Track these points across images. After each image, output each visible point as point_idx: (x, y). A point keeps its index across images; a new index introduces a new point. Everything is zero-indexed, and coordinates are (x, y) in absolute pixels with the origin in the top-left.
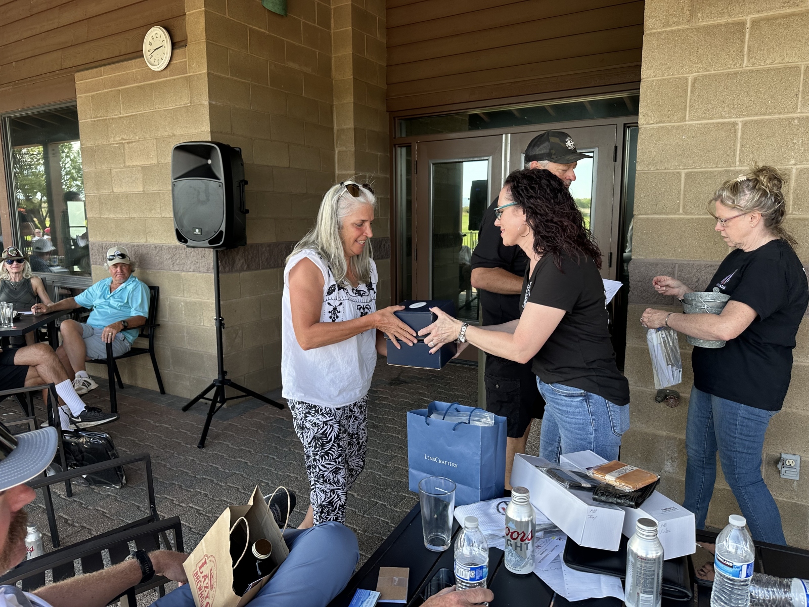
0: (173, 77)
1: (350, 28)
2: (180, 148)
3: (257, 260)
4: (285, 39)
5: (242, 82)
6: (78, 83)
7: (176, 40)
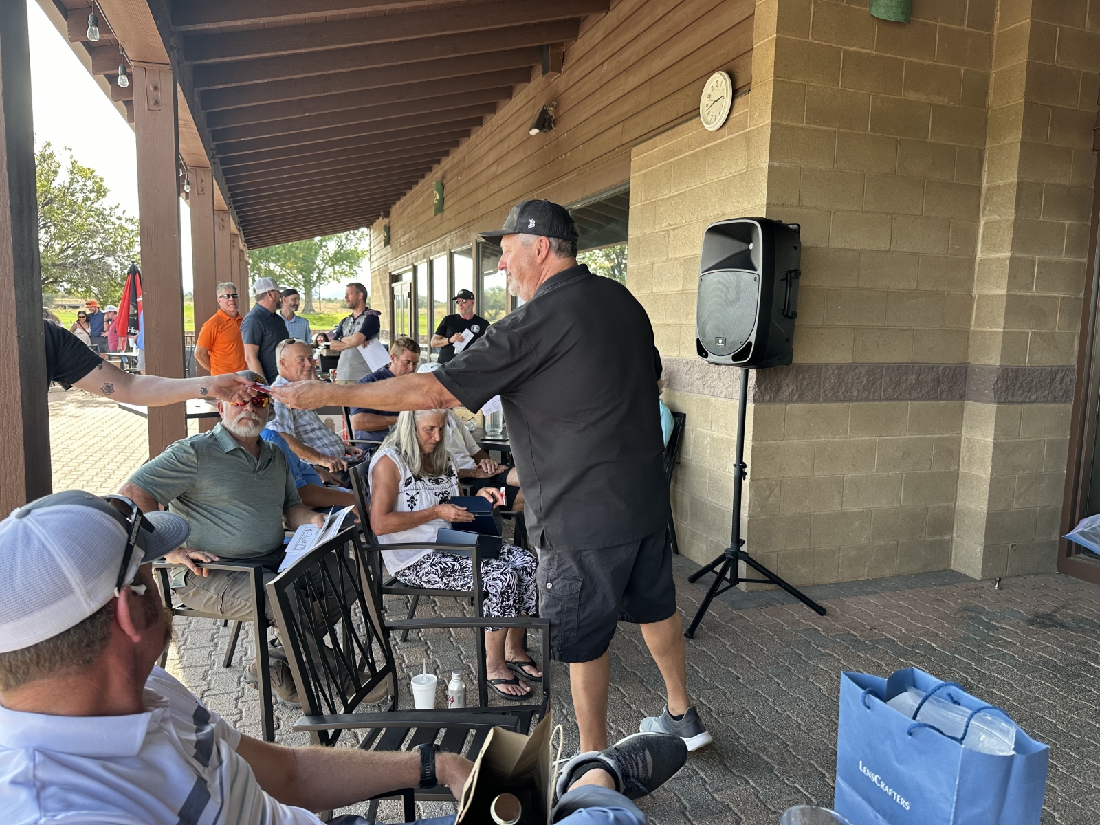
0: (731, 136)
1: (1028, 20)
2: (715, 230)
3: (817, 387)
4: (904, 58)
5: (824, 131)
6: (635, 161)
7: (739, 85)
